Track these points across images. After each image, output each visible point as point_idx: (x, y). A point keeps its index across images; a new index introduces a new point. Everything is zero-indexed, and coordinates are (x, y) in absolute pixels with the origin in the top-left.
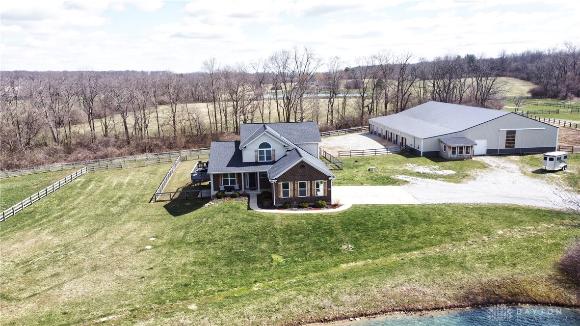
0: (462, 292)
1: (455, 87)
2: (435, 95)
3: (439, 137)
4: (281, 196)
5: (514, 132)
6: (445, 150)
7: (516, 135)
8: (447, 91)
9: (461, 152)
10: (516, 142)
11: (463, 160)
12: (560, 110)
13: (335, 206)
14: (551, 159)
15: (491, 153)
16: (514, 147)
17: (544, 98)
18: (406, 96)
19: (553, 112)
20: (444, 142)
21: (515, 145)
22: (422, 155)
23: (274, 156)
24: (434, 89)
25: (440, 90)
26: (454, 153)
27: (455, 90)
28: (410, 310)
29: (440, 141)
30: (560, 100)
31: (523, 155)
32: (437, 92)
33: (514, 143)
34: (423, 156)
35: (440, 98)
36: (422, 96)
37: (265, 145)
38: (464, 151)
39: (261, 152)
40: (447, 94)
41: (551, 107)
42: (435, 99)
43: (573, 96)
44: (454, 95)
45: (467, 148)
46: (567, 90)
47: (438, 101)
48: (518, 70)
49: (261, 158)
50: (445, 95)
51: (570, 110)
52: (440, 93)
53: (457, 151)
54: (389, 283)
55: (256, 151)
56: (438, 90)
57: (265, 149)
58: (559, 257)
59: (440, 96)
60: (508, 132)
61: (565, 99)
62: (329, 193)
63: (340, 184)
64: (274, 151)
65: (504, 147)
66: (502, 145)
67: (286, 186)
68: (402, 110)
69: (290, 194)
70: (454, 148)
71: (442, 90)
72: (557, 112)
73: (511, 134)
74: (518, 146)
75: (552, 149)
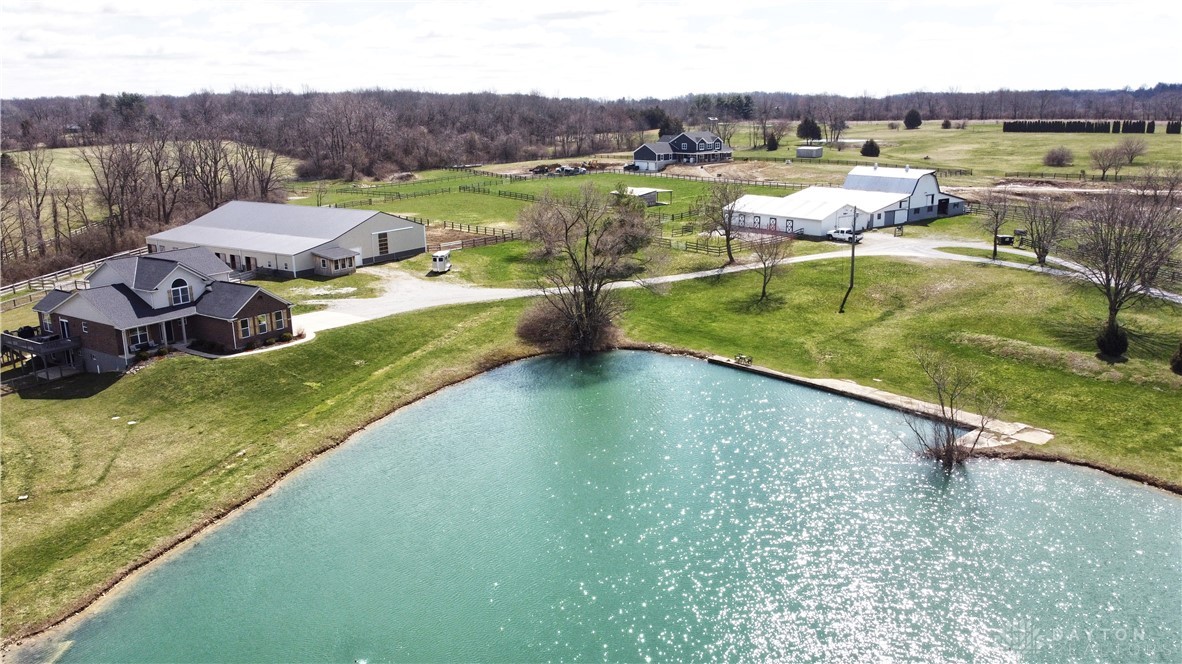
0: (475, 364)
3: (312, 251)
4: (241, 336)
5: (385, 235)
6: (324, 265)
7: (389, 238)
9: (344, 266)
10: (389, 246)
11: (347, 275)
12: (373, 199)
13: (300, 336)
14: (441, 260)
15: (368, 262)
16: (388, 252)
20: (322, 254)
21: (389, 250)
22: (296, 276)
23: (192, 295)
26: (337, 267)
28: (454, 383)
29: (314, 255)
30: (346, 181)
31: (398, 260)
33: (387, 248)
34: (298, 277)
37: (179, 283)
38: (347, 264)
39: (176, 293)
41: (348, 195)
43: (361, 175)
45: (350, 258)
46: (353, 167)
49: (177, 300)
51: (383, 198)
53: (340, 265)
54: (426, 372)
55: (169, 292)
57: (180, 288)
58: (514, 330)
60: (380, 236)
61: (352, 181)
62: (290, 323)
63: (298, 313)
64: (191, 288)
65: (378, 254)
66: (376, 253)
67: (244, 324)
69: (251, 332)
70: (336, 262)
72: (370, 202)
73: (383, 237)
74: (392, 250)
75: (422, 250)
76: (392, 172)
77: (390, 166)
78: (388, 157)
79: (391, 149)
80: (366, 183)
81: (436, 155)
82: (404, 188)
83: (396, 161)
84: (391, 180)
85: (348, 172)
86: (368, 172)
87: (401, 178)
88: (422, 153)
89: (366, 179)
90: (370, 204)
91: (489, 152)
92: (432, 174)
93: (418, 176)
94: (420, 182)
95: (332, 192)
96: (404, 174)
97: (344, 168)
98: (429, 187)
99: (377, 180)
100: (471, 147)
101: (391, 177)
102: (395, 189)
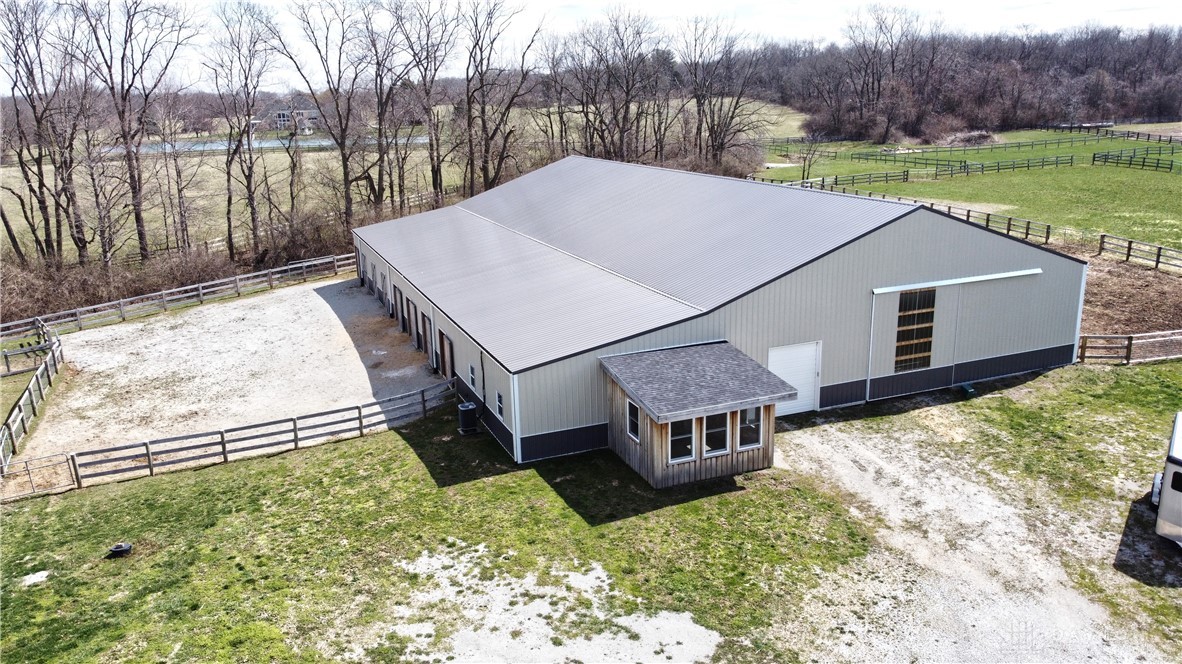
1: (642, 112)
2: (592, 138)
3: (601, 355)
5: (928, 298)
6: (635, 434)
7: (939, 310)
8: (621, 125)
9: (716, 441)
10: (936, 340)
11: (732, 486)
12: (912, 172)
16: (926, 361)
17: (838, 140)
18: (499, 139)
19: (894, 178)
20: (630, 385)
21: (933, 354)
22: (518, 456)
24: (588, 120)
25: (602, 122)
26: (680, 448)
27: (643, 122)
29: (607, 375)
30: (874, 143)
31: (961, 396)
32: (595, 129)
33: (927, 347)
34: (527, 464)
35: (605, 146)
36: (557, 140)
38: (733, 433)
40: (622, 132)
41: (871, 164)
42: (589, 151)
43: (900, 134)
44: (642, 133)
45: (747, 414)
46: (889, 121)
47: (600, 156)
48: (760, 81)
50: (616, 137)
51: (932, 170)
52: (603, 131)
53: (698, 439)
56: (597, 123)
59: (603, 140)
60: (907, 301)
61: (883, 143)
65: (888, 370)
68: (489, 184)
70: (681, 429)
71: (607, 121)
72: (906, 177)
73: (917, 309)
74: (942, 355)
75: (1059, 356)
76: (955, 130)
77: (951, 121)
78: (950, 107)
79: (955, 96)
80: (906, 147)
81: (1031, 106)
82: (973, 157)
83: (963, 116)
84: (950, 144)
85: (880, 130)
86: (913, 130)
87: (968, 140)
88: (1008, 103)
89: (907, 141)
90: (906, 179)
91: (1124, 105)
92: (1024, 136)
93: (999, 138)
94: (1005, 147)
95: (845, 158)
96: (976, 133)
97: (875, 123)
98: (1021, 156)
99: (927, 142)
100: (1093, 98)
101: (949, 139)
102: (959, 155)
